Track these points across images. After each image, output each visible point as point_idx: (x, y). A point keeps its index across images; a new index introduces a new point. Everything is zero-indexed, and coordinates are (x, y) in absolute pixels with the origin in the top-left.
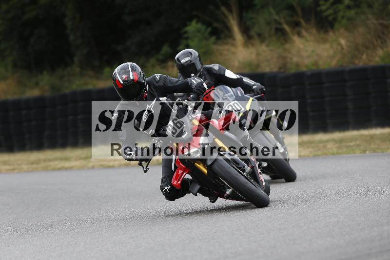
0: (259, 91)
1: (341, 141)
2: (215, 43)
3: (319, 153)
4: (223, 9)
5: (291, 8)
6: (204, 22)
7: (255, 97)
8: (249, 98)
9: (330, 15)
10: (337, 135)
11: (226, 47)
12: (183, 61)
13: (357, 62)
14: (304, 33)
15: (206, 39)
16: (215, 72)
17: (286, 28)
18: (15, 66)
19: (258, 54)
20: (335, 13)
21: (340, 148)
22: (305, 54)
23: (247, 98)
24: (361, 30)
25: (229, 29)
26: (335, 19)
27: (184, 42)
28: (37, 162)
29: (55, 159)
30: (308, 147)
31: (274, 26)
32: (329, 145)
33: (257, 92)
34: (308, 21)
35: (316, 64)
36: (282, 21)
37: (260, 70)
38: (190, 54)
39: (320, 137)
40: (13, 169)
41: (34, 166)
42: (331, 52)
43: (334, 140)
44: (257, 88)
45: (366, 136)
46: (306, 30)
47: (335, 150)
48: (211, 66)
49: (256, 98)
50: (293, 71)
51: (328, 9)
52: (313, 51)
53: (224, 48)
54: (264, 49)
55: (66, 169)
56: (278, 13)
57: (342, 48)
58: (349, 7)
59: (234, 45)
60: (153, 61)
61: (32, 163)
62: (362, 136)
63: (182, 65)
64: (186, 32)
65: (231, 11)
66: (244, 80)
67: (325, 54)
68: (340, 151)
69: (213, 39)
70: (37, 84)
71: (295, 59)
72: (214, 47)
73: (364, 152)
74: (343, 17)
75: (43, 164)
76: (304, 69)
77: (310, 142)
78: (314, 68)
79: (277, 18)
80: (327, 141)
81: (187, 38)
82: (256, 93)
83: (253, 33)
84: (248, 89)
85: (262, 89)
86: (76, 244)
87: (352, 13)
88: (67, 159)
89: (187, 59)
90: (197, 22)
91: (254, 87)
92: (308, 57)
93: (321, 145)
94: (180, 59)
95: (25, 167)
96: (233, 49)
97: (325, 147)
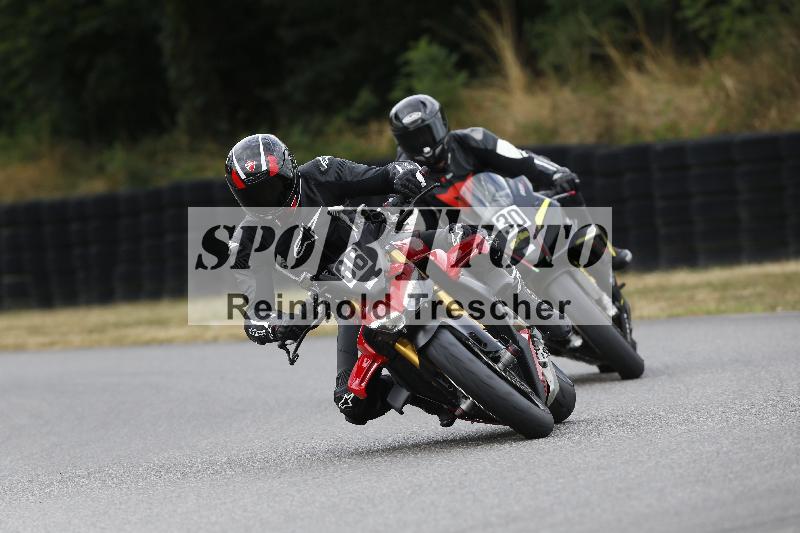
0: (566, 185)
1: (725, 286)
2: (466, 85)
3: (679, 310)
4: (484, 15)
5: (623, 13)
6: (445, 43)
7: (557, 197)
8: (543, 201)
9: (702, 28)
10: (717, 274)
11: (490, 93)
12: (407, 120)
13: (757, 123)
14: (650, 65)
15: (449, 76)
16: (474, 144)
17: (613, 53)
18: (56, 131)
19: (555, 108)
20: (715, 22)
21: (722, 300)
22: (650, 107)
23: (538, 199)
24: (767, 58)
25: (495, 57)
26: (713, 37)
27: (403, 83)
28: (101, 329)
29: (138, 323)
30: (657, 299)
31: (587, 50)
32: (701, 295)
33: (561, 186)
34: (657, 39)
35: (673, 127)
36: (605, 39)
37: (559, 141)
38: (421, 106)
39: (682, 277)
40: (52, 344)
41: (95, 337)
42: (705, 104)
43: (710, 285)
44: (561, 178)
45: (775, 276)
46: (655, 58)
47: (712, 306)
48: (466, 131)
49: (559, 200)
50: (627, 141)
51: (698, 15)
52: (668, 103)
53: (485, 95)
54: (566, 97)
55: (161, 343)
56: (595, 24)
57: (728, 96)
58: (741, 12)
59: (506, 90)
60: (338, 121)
61: (91, 331)
62: (767, 276)
63: (405, 128)
64: (407, 63)
65: (499, 19)
66: (536, 161)
67: (692, 108)
68: (723, 307)
69: (462, 77)
70: (101, 169)
71: (632, 119)
72: (465, 94)
73: (773, 308)
74: (729, 32)
75: (112, 334)
76: (648, 138)
77: (663, 289)
78: (670, 136)
79: (593, 33)
80: (696, 287)
81: (409, 75)
82: (559, 189)
83: (544, 64)
84: (542, 181)
85: (573, 180)
86: (179, 496)
87: (748, 23)
88: (162, 323)
89: (416, 116)
90: (430, 42)
91: (556, 177)
92: (658, 114)
93: (685, 294)
94: (400, 116)
95: (76, 339)
96: (503, 98)
97: (691, 298)
